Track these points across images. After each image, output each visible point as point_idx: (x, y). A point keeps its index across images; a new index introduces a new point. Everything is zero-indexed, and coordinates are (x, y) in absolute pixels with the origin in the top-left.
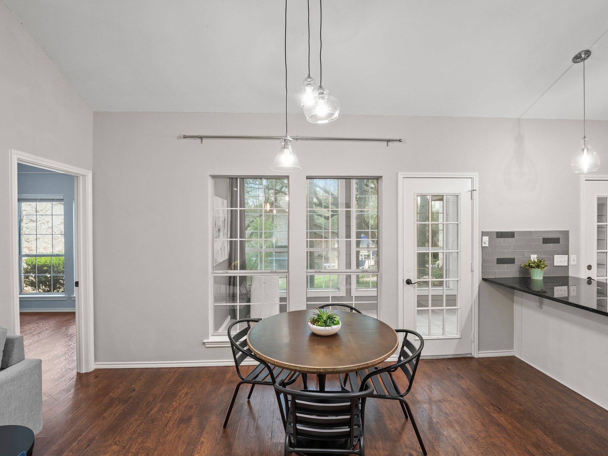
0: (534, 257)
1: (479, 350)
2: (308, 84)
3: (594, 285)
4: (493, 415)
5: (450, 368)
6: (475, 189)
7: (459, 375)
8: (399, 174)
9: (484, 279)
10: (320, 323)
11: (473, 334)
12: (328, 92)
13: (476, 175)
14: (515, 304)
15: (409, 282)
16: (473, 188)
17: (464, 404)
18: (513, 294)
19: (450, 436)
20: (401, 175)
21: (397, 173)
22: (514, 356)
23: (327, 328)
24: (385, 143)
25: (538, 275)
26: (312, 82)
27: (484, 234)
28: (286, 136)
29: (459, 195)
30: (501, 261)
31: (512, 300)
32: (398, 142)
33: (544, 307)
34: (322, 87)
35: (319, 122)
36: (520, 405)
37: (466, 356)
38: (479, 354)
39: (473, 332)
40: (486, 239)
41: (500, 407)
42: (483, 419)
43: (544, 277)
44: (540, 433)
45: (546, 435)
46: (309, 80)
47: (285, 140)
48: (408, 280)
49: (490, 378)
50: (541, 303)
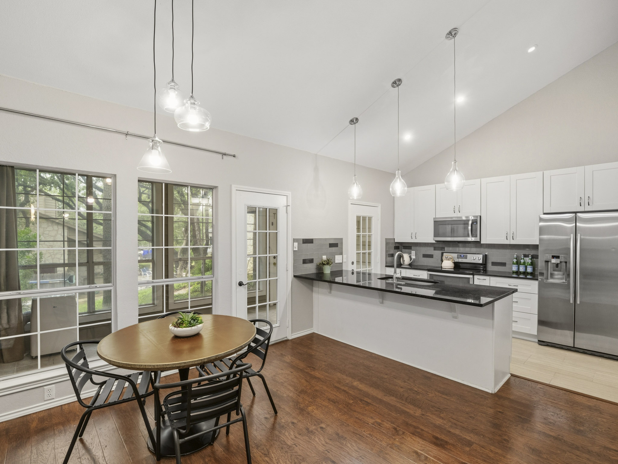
0: (324, 257)
1: (292, 333)
2: (171, 88)
3: (355, 274)
4: (311, 373)
5: (275, 351)
6: (289, 205)
7: (282, 354)
8: (233, 186)
9: (295, 276)
10: (184, 325)
11: (288, 321)
12: (199, 103)
13: (289, 193)
14: (313, 293)
15: (241, 284)
16: (288, 204)
17: (292, 372)
18: (312, 285)
19: (288, 396)
20: (235, 187)
21: (231, 186)
22: (314, 333)
23: (193, 327)
24: (220, 156)
25: (327, 270)
26: (176, 87)
27: (295, 240)
28: (155, 137)
29: (278, 208)
30: (305, 262)
31: (312, 291)
32: (233, 157)
33: (333, 292)
34: (194, 98)
35: (191, 130)
36: (325, 362)
37: (284, 339)
38: (292, 336)
39: (288, 319)
40: (296, 244)
41: (314, 367)
42: (306, 378)
43: (331, 272)
44: (339, 375)
45: (342, 374)
46: (173, 84)
47: (153, 141)
48: (240, 282)
49: (303, 350)
50: (331, 289)
